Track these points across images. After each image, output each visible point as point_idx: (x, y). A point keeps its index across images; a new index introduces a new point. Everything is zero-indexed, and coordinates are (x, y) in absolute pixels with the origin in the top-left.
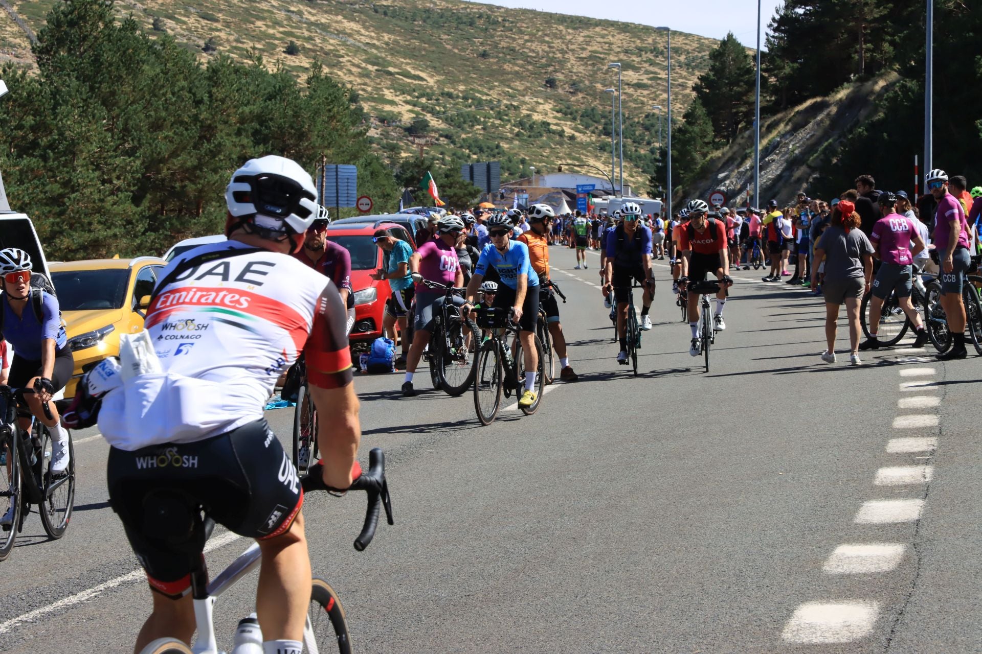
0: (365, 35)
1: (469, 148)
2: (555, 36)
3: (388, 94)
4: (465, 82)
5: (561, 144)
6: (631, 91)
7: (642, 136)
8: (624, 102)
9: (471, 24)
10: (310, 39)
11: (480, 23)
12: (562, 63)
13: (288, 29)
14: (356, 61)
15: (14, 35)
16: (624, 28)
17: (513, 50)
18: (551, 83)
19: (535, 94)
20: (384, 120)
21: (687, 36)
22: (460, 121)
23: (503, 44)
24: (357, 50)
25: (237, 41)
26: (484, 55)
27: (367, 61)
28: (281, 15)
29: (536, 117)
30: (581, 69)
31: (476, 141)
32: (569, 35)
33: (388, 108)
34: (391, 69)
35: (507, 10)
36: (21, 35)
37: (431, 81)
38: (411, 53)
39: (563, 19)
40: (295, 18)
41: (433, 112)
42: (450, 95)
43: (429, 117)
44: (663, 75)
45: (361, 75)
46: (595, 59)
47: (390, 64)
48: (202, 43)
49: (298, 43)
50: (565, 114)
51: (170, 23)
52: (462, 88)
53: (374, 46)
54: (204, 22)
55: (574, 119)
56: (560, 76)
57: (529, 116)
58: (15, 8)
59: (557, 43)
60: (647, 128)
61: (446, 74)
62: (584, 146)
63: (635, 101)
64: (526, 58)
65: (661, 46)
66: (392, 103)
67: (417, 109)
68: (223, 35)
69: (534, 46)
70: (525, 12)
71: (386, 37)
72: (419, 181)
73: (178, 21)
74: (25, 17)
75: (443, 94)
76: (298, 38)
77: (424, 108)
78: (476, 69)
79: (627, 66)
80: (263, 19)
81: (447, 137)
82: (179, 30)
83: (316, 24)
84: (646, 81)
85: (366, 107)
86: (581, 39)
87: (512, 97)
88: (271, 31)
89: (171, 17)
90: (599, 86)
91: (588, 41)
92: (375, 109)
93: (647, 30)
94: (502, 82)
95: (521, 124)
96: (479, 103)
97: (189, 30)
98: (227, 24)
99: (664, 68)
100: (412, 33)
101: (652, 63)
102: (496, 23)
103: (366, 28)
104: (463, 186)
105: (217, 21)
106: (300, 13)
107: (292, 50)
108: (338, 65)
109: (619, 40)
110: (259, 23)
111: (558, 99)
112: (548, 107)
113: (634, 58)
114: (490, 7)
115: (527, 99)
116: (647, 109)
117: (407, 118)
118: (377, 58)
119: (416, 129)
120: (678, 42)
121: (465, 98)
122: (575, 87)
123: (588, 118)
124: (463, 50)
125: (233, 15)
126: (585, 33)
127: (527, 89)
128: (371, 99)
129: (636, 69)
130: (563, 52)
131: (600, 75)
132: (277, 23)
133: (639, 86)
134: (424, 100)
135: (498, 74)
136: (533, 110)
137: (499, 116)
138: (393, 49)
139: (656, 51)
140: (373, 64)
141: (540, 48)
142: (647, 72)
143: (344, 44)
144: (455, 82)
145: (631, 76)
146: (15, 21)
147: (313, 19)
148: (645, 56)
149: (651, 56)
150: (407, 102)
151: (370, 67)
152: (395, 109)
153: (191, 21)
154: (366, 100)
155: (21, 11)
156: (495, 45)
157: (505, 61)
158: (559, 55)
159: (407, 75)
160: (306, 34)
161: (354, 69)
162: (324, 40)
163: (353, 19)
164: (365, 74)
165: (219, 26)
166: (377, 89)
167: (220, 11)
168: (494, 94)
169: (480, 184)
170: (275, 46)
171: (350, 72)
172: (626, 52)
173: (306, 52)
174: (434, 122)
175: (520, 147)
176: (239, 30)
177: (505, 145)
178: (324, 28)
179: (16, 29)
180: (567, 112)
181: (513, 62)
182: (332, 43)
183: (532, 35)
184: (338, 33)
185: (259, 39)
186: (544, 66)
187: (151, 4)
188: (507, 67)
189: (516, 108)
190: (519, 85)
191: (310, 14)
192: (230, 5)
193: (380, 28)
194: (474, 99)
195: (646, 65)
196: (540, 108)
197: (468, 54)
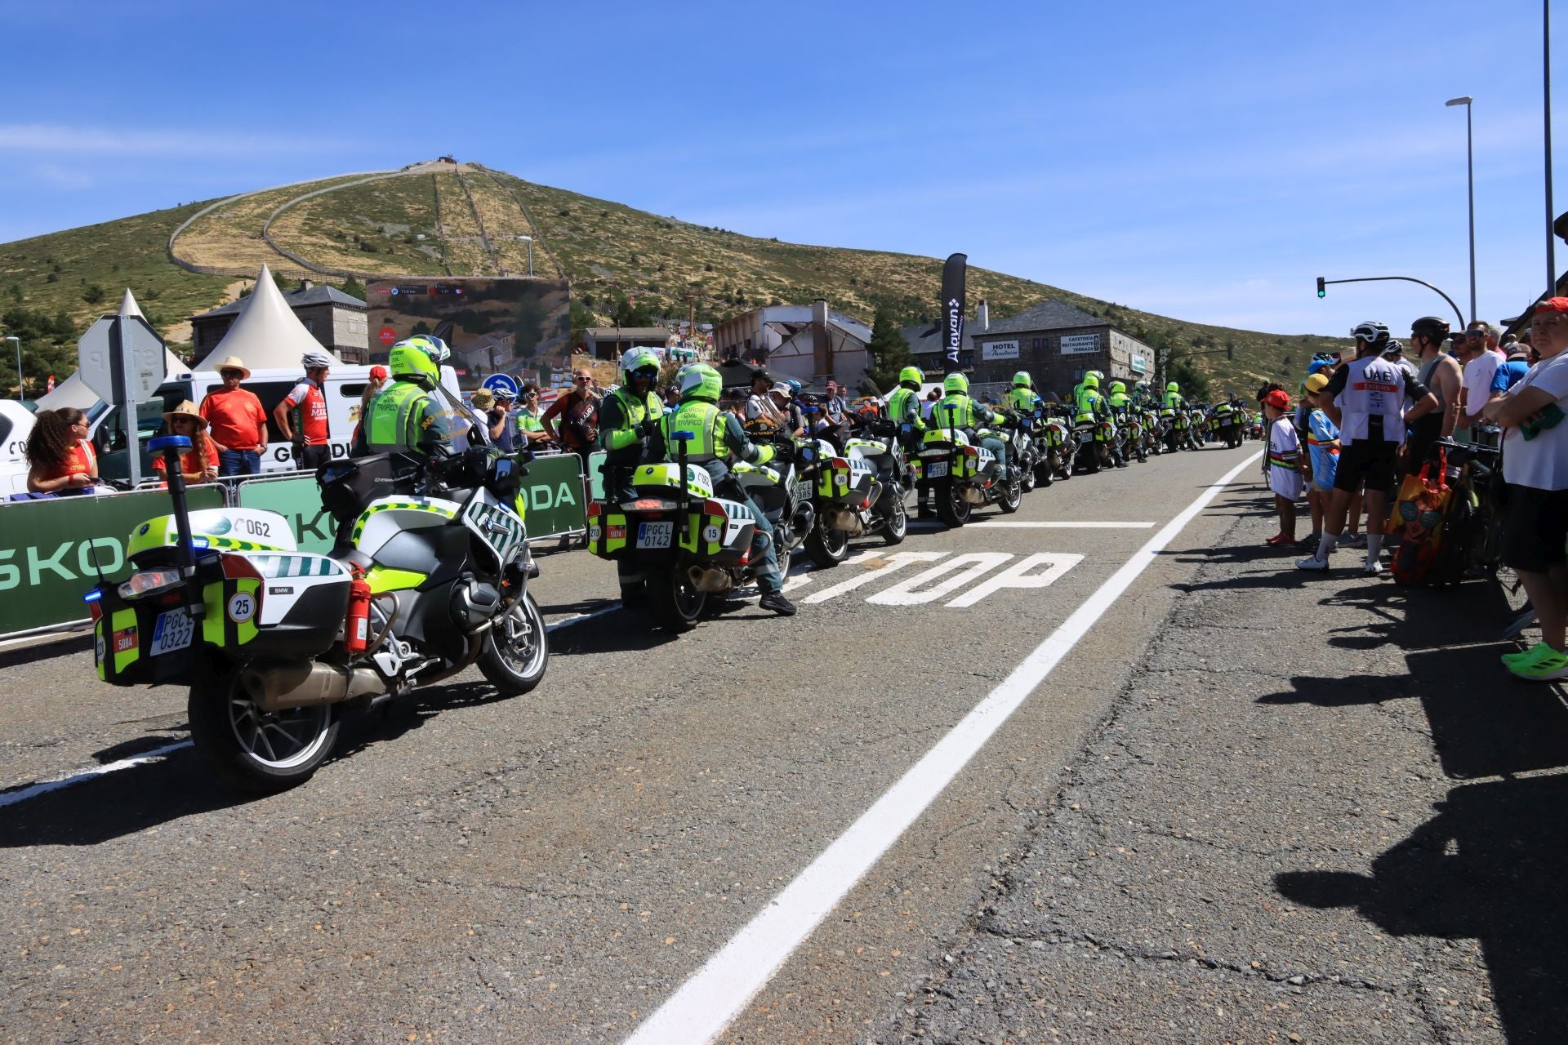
0: (753, 261)
2: (857, 259)
3: (761, 290)
6: (896, 284)
7: (903, 307)
8: (894, 291)
10: (722, 263)
12: (860, 272)
13: (709, 259)
14: (745, 273)
17: (834, 267)
18: (853, 282)
19: (844, 287)
23: (829, 264)
24: (747, 268)
25: (680, 265)
26: (818, 269)
27: (752, 273)
28: (708, 253)
29: (844, 299)
30: (870, 275)
32: (864, 260)
33: (759, 297)
34: (764, 277)
37: (786, 283)
38: (779, 270)
39: (861, 252)
40: (715, 254)
42: (796, 289)
45: (747, 281)
46: (878, 270)
47: (764, 274)
48: (658, 267)
49: (714, 266)
53: (757, 266)
56: (859, 279)
57: (840, 299)
59: (858, 263)
61: (796, 279)
63: (899, 290)
64: (841, 270)
65: (913, 263)
66: (762, 294)
68: (671, 263)
69: (845, 264)
70: (842, 249)
71: (766, 262)
73: (647, 256)
76: (714, 263)
77: (780, 296)
78: (812, 276)
79: (894, 272)
80: (697, 254)
82: (646, 261)
83: (727, 257)
84: (904, 280)
86: (870, 261)
87: (832, 289)
88: (700, 260)
90: (879, 283)
91: (874, 261)
93: (905, 255)
97: (652, 261)
98: (675, 257)
99: (914, 273)
100: (780, 260)
101: (908, 271)
103: (755, 258)
105: (669, 256)
106: (718, 252)
107: (709, 269)
109: (890, 260)
110: (694, 257)
111: (857, 290)
112: (851, 294)
113: (898, 269)
115: (840, 290)
116: (906, 293)
118: (757, 271)
120: (922, 260)
122: (867, 283)
124: (806, 267)
125: (679, 253)
126: (873, 258)
127: (840, 285)
128: (750, 292)
129: (899, 274)
130: (861, 267)
131: (880, 277)
132: (704, 256)
133: (901, 282)
134: (780, 292)
135: (825, 279)
138: (767, 268)
139: (907, 265)
141: (848, 266)
142: (905, 275)
144: (800, 282)
145: (897, 277)
146: (553, 260)
148: (904, 267)
153: (655, 257)
154: (747, 293)
156: (825, 265)
157: (830, 272)
158: (859, 269)
159: (773, 280)
162: (729, 264)
164: (749, 280)
168: (822, 288)
171: (741, 279)
172: (894, 265)
178: (731, 258)
180: (862, 296)
181: (834, 272)
184: (739, 260)
185: (691, 264)
186: (851, 274)
187: (634, 249)
188: (830, 275)
189: (834, 295)
190: (835, 283)
191: (724, 252)
192: (680, 248)
193: (762, 259)
194: (810, 290)
195: (905, 272)
196: (847, 295)
197: (809, 269)
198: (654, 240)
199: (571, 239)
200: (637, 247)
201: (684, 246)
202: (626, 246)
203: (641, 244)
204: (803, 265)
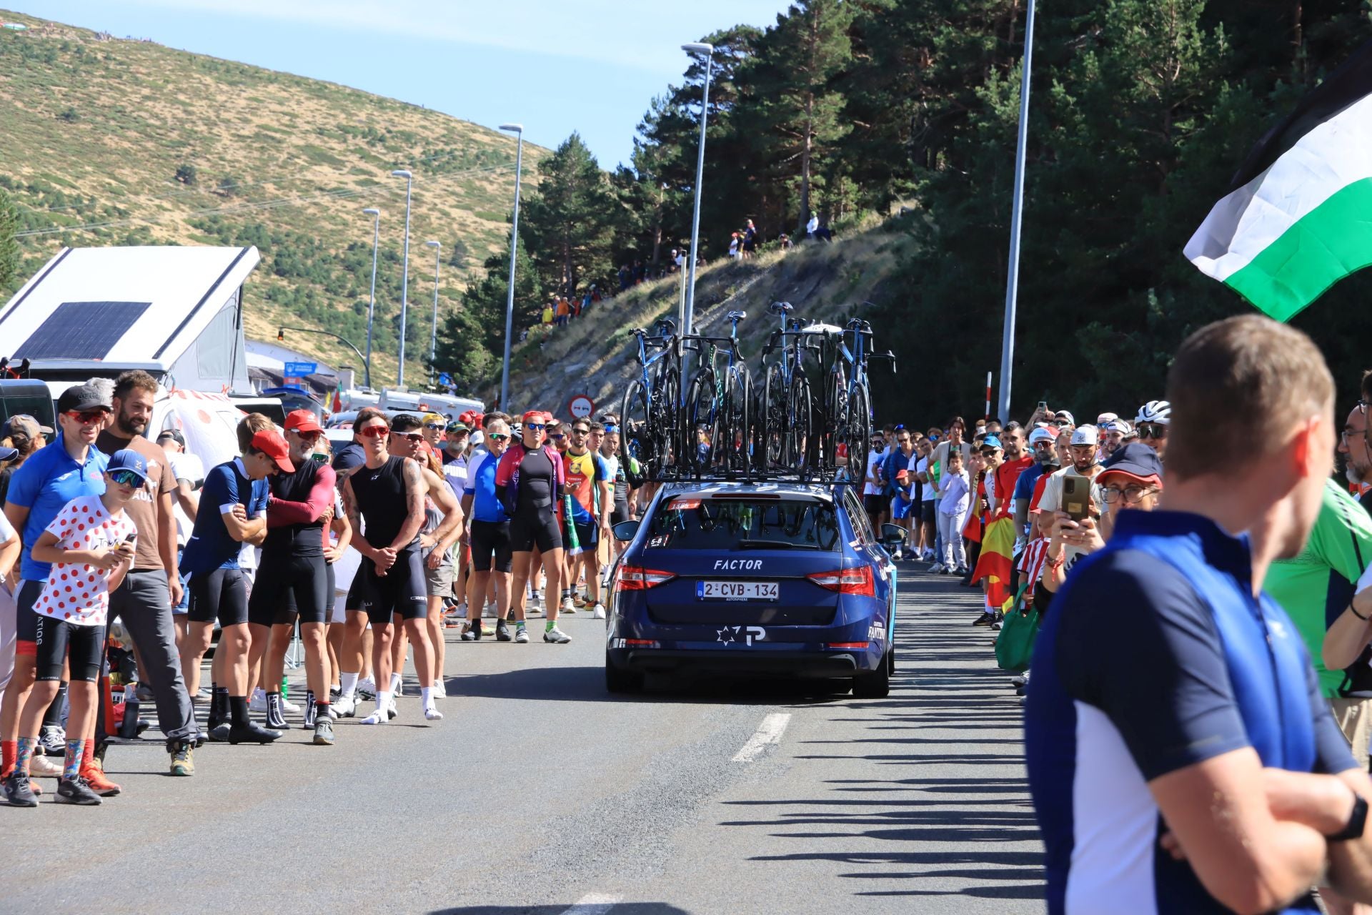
2: (196, 93)
4: (34, 160)
6: (325, 200)
7: (341, 283)
8: (311, 219)
9: (48, 60)
11: (64, 59)
12: (208, 141)
16: (319, 89)
17: (121, 112)
18: (185, 175)
19: (156, 192)
21: (426, 113)
23: (104, 100)
26: (68, 116)
30: (240, 155)
35: (113, 40)
39: (210, 65)
44: (382, 176)
46: (265, 139)
50: (209, 231)
52: (27, 170)
56: (202, 165)
57: (144, 229)
59: (200, 107)
60: (351, 268)
63: (332, 219)
64: (144, 128)
65: (380, 129)
69: (159, 107)
70: (148, 45)
78: (53, 140)
79: (320, 157)
84: (351, 186)
86: (243, 103)
87: (116, 193)
90: (270, 188)
91: (255, 106)
93: (358, 97)
94: (100, 167)
96: (57, 202)
99: (385, 166)
101: (364, 156)
102: (92, 61)
109: (309, 110)
111: (198, 205)
112: (179, 216)
113: (333, 144)
114: (84, 34)
115: (142, 199)
116: (353, 235)
120: (411, 123)
121: (33, 190)
122: (229, 187)
124: (32, 104)
126: (250, 93)
127: (143, 181)
129: (336, 163)
130: (210, 123)
131: (273, 169)
133: (340, 192)
135: (92, 152)
139: (372, 136)
141: (168, 112)
142: (356, 171)
144: (15, 159)
145: (326, 174)
148: (352, 142)
149: (361, 142)
156: (90, 101)
157: (106, 129)
158: (201, 128)
168: (84, 187)
172: (321, 132)
181: (120, 132)
183: (153, 87)
186: (175, 145)
188: (110, 141)
189: (123, 214)
195: (354, 158)
196: (165, 218)
197: (39, 112)
204: (17, 96)
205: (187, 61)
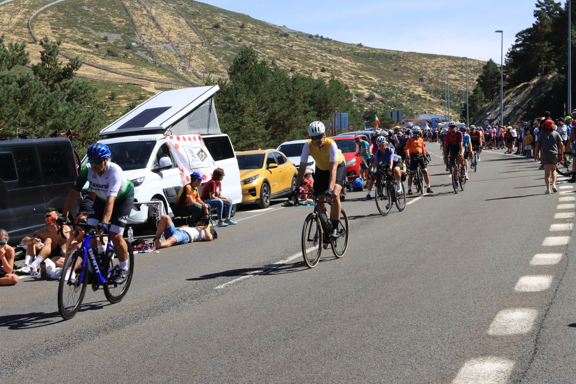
0: (350, 64)
1: (390, 105)
2: (423, 62)
3: (359, 86)
4: (388, 80)
5: (425, 103)
6: (452, 82)
7: (457, 99)
8: (450, 86)
9: (391, 58)
10: (330, 66)
11: (394, 58)
12: (426, 72)
13: (322, 62)
14: (347, 74)
15: (221, 68)
16: (449, 58)
17: (407, 67)
18: (421, 80)
19: (415, 84)
20: (359, 95)
21: (474, 60)
22: (387, 95)
23: (403, 66)
24: (348, 69)
25: (303, 67)
26: (396, 70)
27: (351, 74)
28: (319, 57)
29: (416, 93)
30: (433, 74)
31: (393, 102)
32: (428, 61)
33: (359, 91)
34: (360, 76)
35: (404, 53)
36: (224, 68)
37: (375, 80)
38: (368, 70)
39: (426, 55)
40: (324, 58)
41: (376, 92)
42: (383, 86)
43: (375, 94)
44: (465, 75)
45: (349, 79)
46: (438, 70)
47: (360, 74)
48: (290, 69)
49: (325, 67)
51: (278, 62)
52: (387, 82)
53: (354, 68)
54: (290, 61)
55: (431, 93)
56: (425, 77)
57: (413, 92)
58: (222, 58)
59: (424, 65)
60: (459, 96)
61: (381, 77)
62: (434, 103)
63: (454, 86)
64: (412, 71)
65: (464, 65)
66: (361, 89)
67: (370, 91)
68: (297, 65)
69: (415, 66)
70: (411, 53)
71: (358, 64)
72: (372, 118)
73: (281, 61)
74: (225, 61)
75: (380, 85)
76: (325, 65)
77: (373, 91)
78: (392, 75)
79: (451, 72)
80: (312, 59)
81: (382, 101)
82: (281, 64)
83: (332, 60)
84: (458, 78)
85: (351, 91)
86: (433, 63)
87: (406, 85)
88: (315, 63)
89: (278, 60)
90: (440, 80)
91: (436, 63)
92: (354, 91)
93: (458, 58)
94: (403, 80)
95: (410, 96)
96: (394, 88)
97: (285, 64)
98: (299, 61)
99: (465, 73)
100: (368, 62)
101: (460, 71)
102: (400, 57)
103: (351, 61)
104: (388, 120)
105: (295, 60)
106: (326, 56)
107: (323, 70)
108: (341, 75)
109: (447, 63)
110: (311, 61)
111: (424, 86)
112: (420, 89)
113: (453, 69)
114: (398, 52)
115: (412, 86)
116: (459, 89)
117: (367, 94)
118: (355, 72)
119: (370, 99)
120: (470, 63)
121: (389, 87)
122: (431, 81)
123: (436, 93)
124: (388, 68)
125: (301, 58)
126: (434, 60)
127: (412, 82)
128: (353, 88)
129: (454, 74)
130: (426, 68)
131: (440, 76)
132: (317, 60)
133: (456, 80)
134: (373, 88)
135: (401, 77)
136: (414, 90)
137: (402, 93)
138: (361, 69)
139: (462, 67)
140: (354, 75)
141: (417, 66)
142: (458, 75)
143: (343, 67)
144: (384, 80)
145: (452, 76)
146: (222, 63)
147: (331, 58)
148: (457, 68)
149: (460, 68)
150: (366, 89)
151: (352, 76)
152: (362, 91)
153: (286, 61)
154: (351, 88)
155: (224, 59)
156: (400, 66)
157: (404, 72)
158: (424, 69)
159: (367, 78)
160: (329, 64)
161: (346, 77)
162: (335, 66)
163: (345, 58)
164: (351, 78)
165: (296, 62)
166: (355, 84)
167: (296, 56)
168: (400, 85)
169: (395, 119)
170: (316, 69)
171: (345, 78)
172: (450, 67)
173: (328, 71)
174: (377, 96)
175: (410, 104)
176: (303, 63)
177: (404, 104)
178: (335, 61)
179: (222, 66)
180: (428, 91)
181: (406, 72)
182: (338, 67)
183: (414, 62)
184: (340, 63)
185: (311, 66)
186: (419, 73)
187: (271, 55)
188: (405, 74)
189: (408, 90)
190: (409, 81)
191: (330, 57)
192: (300, 54)
193: (356, 61)
194: (392, 87)
195: (458, 72)
196: (417, 89)
197: (389, 70)
198: (281, 47)
199: (227, 47)
200: (272, 53)
201: (302, 52)
202: (264, 52)
203: (274, 50)
204: (384, 67)
205: (421, 55)
